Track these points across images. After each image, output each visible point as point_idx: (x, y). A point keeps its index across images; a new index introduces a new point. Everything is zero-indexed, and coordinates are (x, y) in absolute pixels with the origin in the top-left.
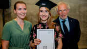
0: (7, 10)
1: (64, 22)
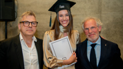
0: (11, 23)
1: (93, 46)
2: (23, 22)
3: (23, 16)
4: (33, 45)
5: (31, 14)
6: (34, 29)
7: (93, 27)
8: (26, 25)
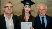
2: (6, 7)
3: (5, 4)
4: (11, 18)
5: (10, 3)
6: (11, 10)
7: (43, 9)
8: (7, 8)
